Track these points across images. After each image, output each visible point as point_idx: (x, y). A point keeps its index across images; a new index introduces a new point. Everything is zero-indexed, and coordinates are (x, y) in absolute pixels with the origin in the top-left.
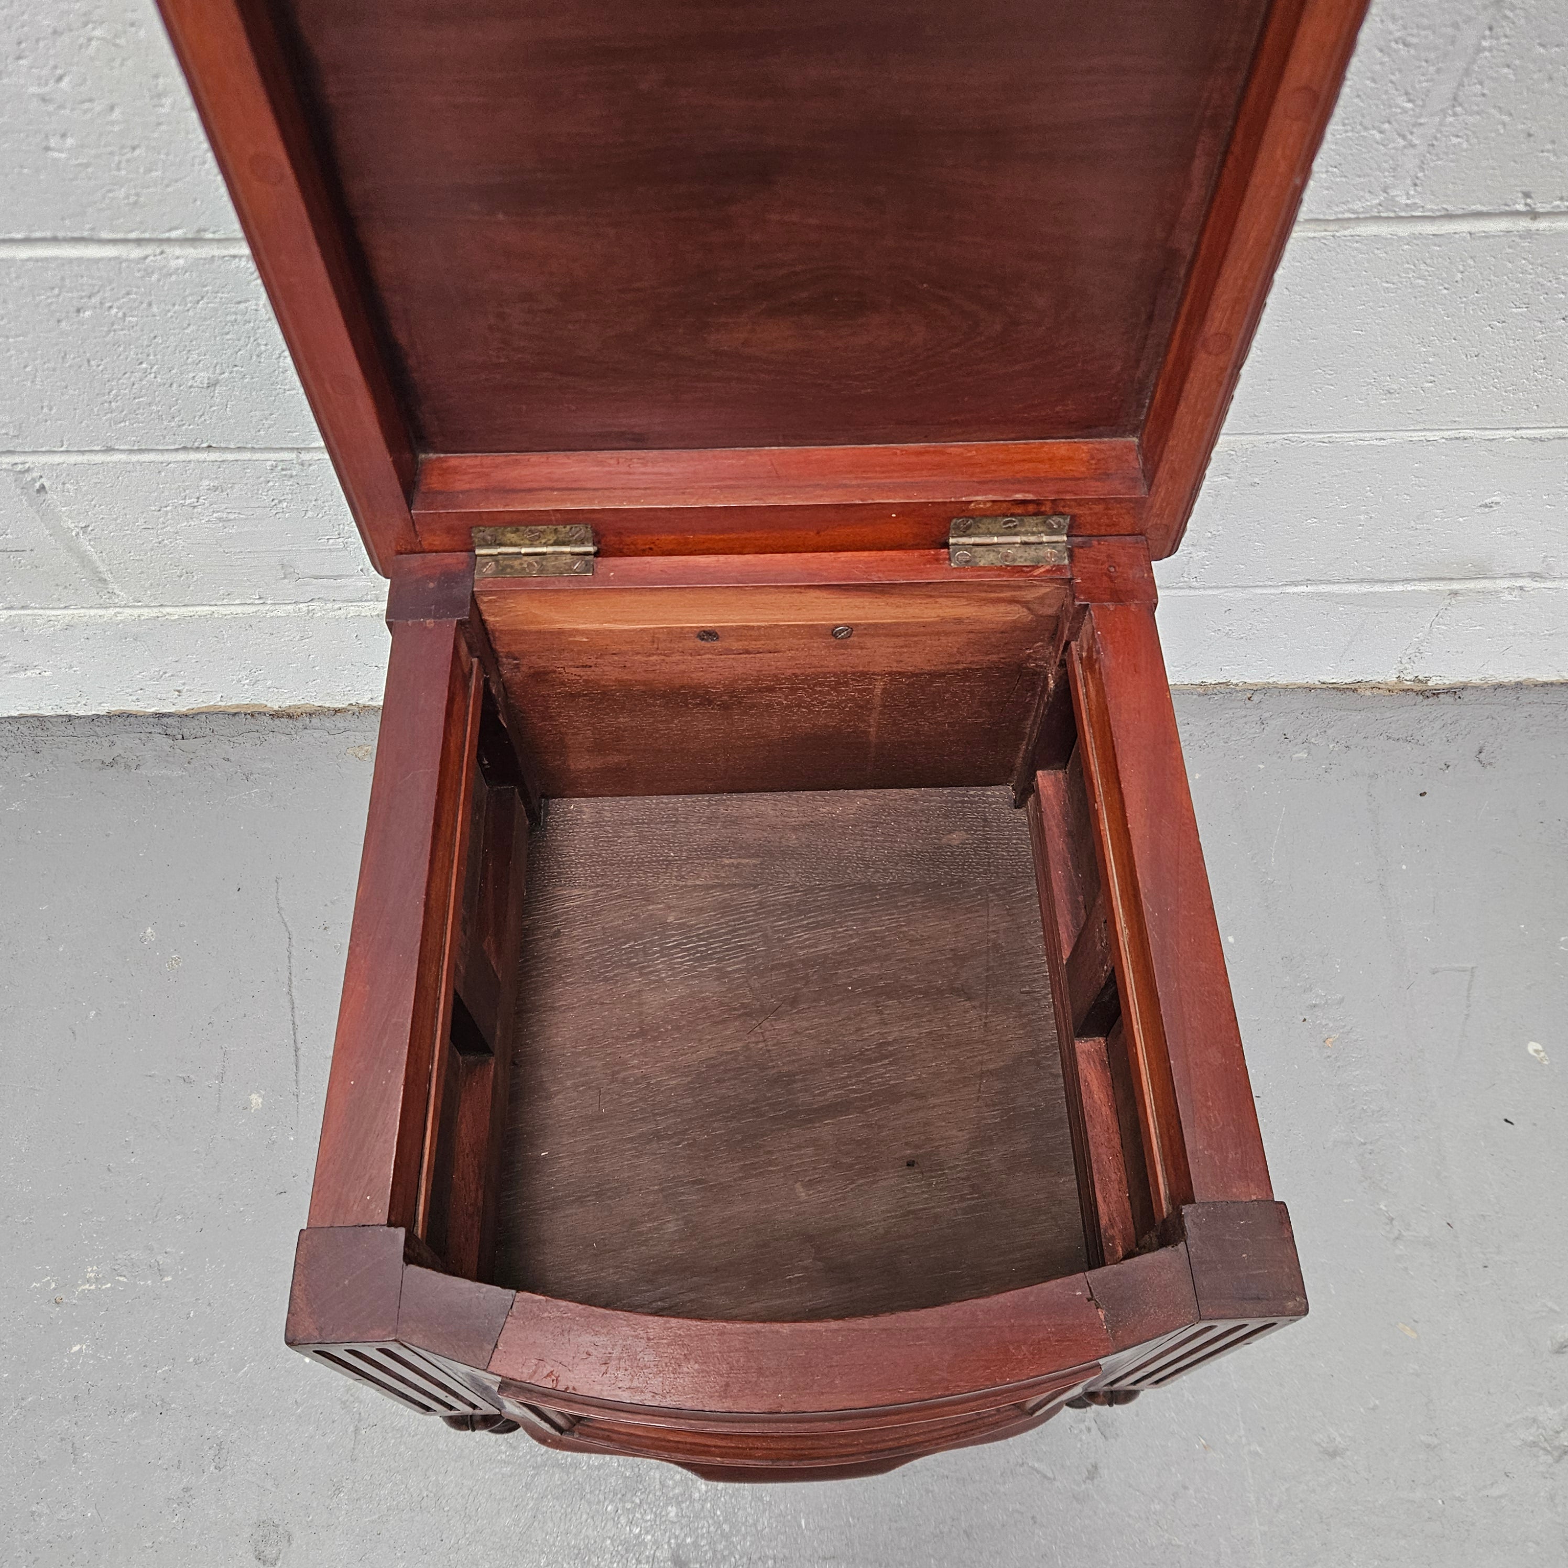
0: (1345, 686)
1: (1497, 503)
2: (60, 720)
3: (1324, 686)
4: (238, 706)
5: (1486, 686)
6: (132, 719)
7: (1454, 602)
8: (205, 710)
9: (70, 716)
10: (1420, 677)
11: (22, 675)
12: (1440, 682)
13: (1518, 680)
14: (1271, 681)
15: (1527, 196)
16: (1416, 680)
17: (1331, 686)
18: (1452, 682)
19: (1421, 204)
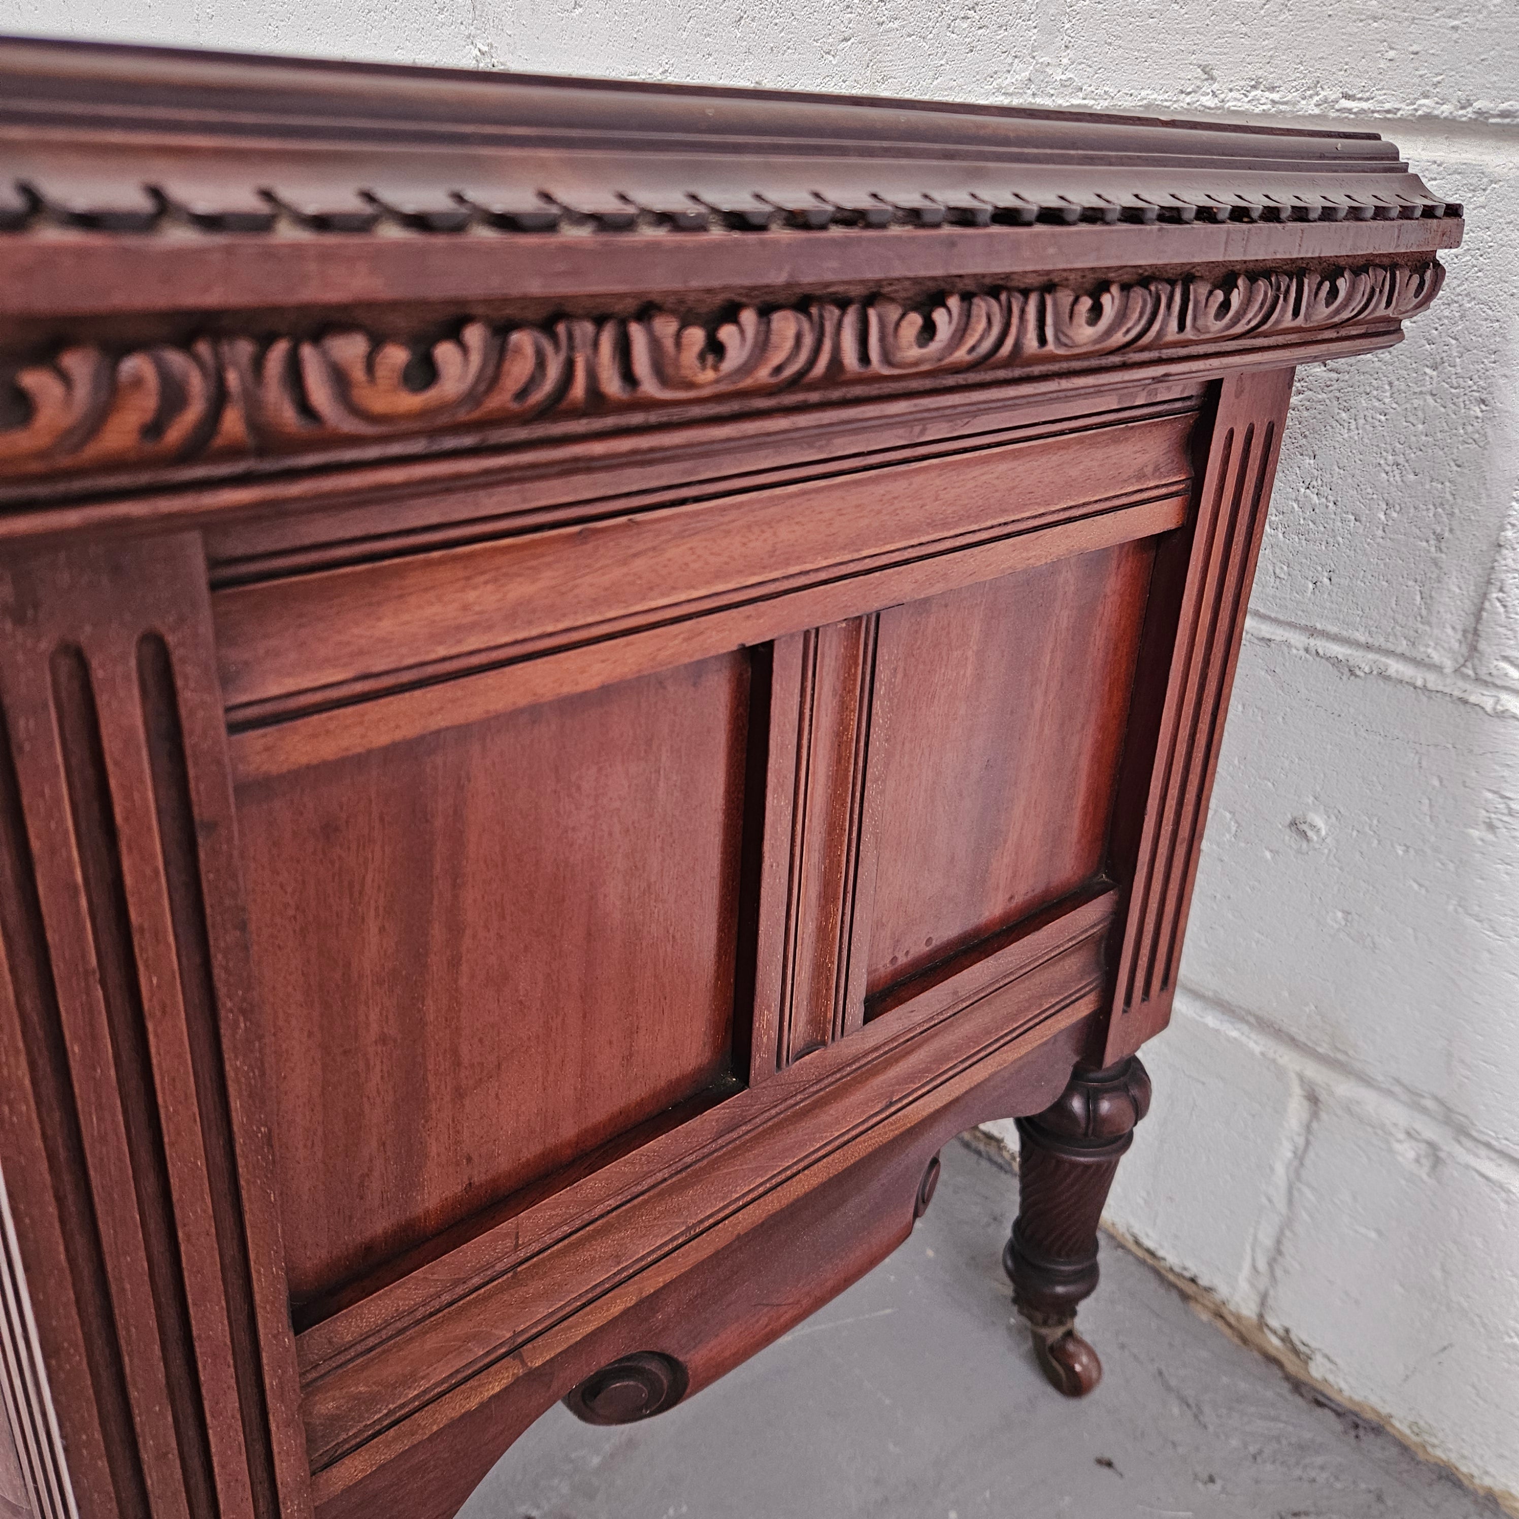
0: (1171, 1278)
3: (1140, 1253)
10: (1293, 1336)
12: (1331, 1378)
15: (1208, 74)
16: (1286, 1338)
17: (1150, 1261)
18: (1356, 1398)
19: (1078, 82)
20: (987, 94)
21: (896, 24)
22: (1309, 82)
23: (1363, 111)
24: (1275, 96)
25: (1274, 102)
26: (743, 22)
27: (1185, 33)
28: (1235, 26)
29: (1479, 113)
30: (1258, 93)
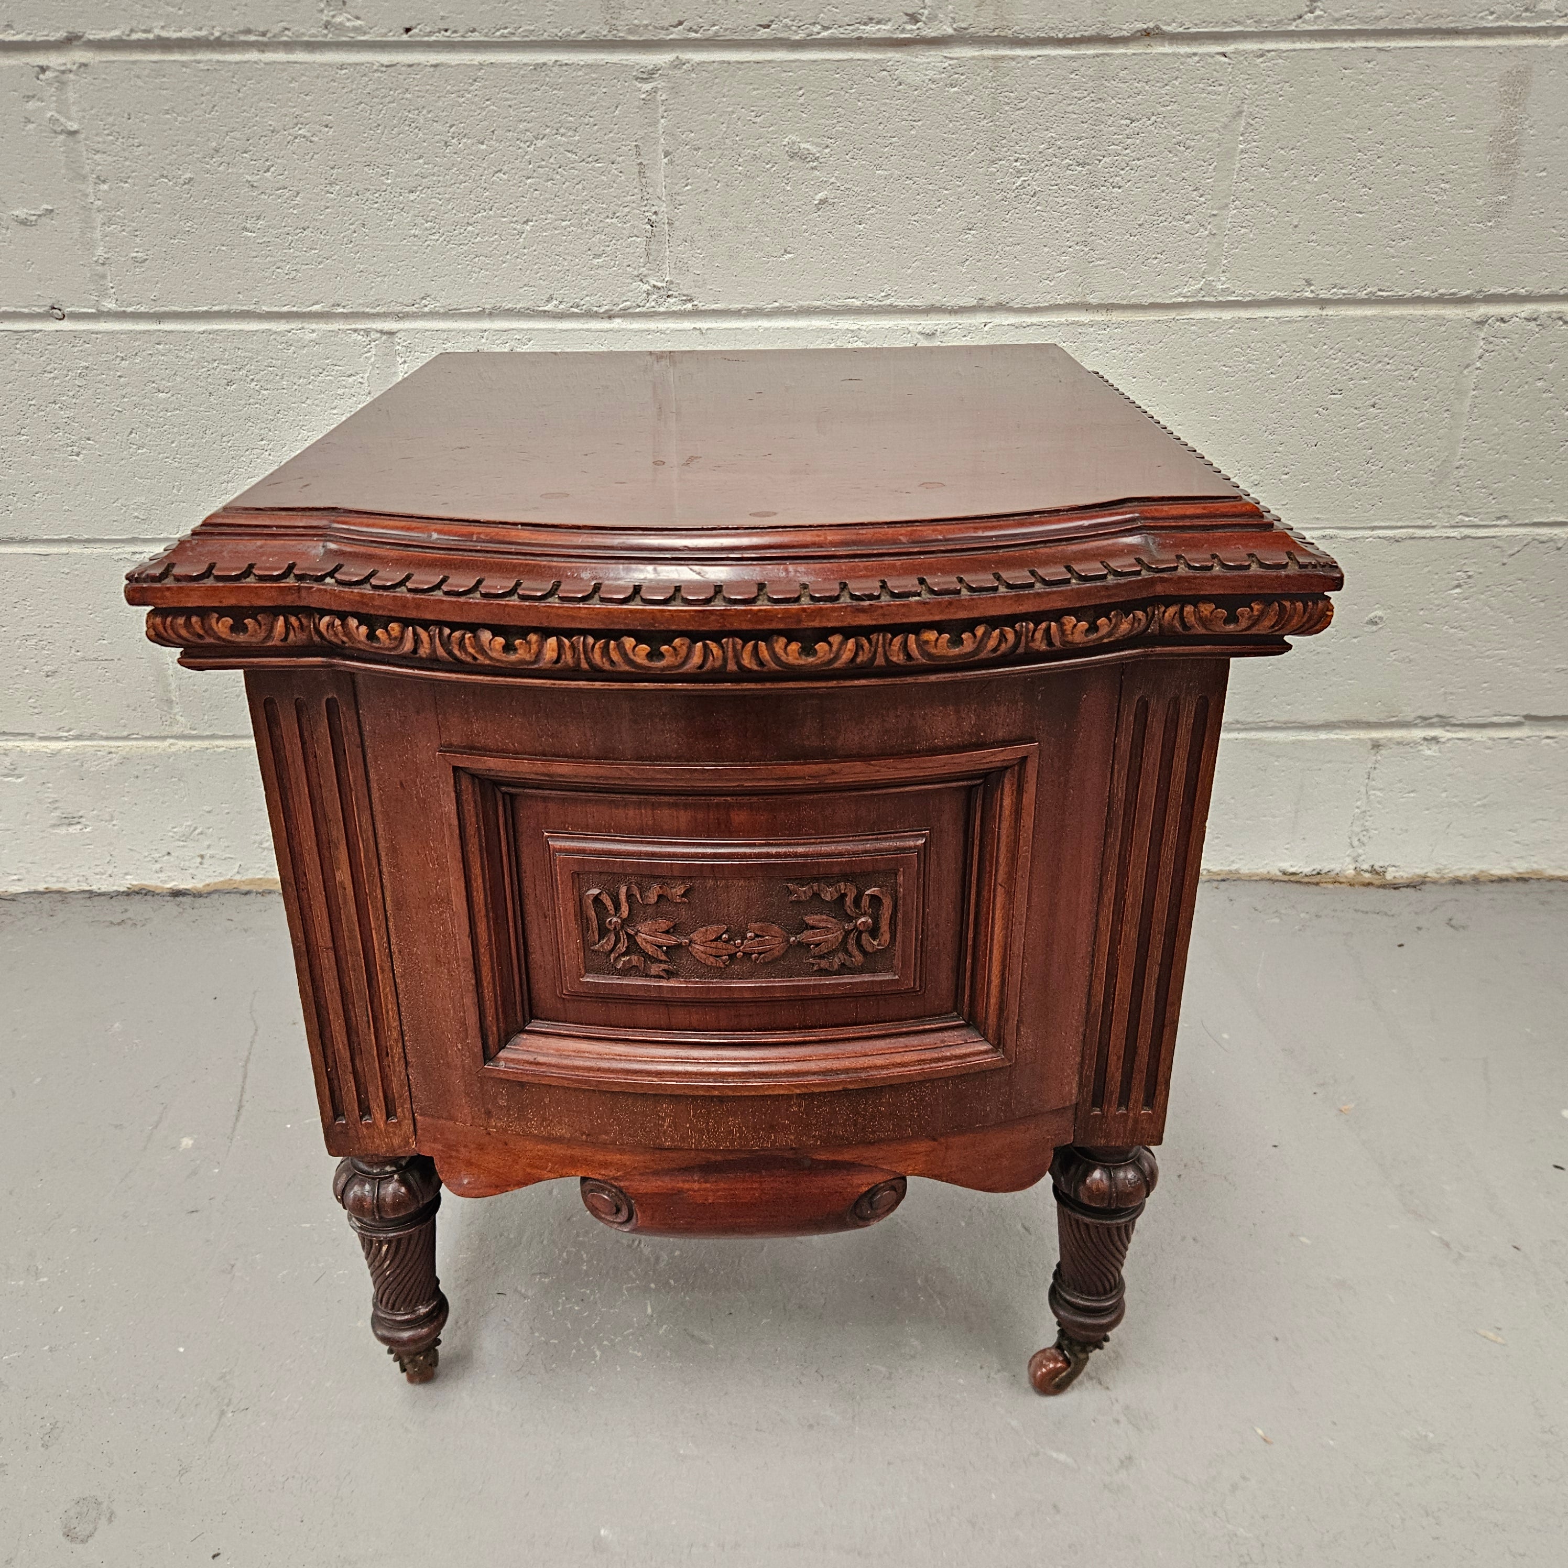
0: (1306, 880)
1: (1381, 618)
2: (83, 895)
3: (1286, 878)
4: (252, 882)
5: (1443, 881)
6: (149, 898)
7: (1379, 758)
8: (219, 887)
9: (90, 892)
10: (1376, 867)
11: (63, 831)
12: (1397, 875)
13: (1473, 872)
14: (1234, 867)
15: (1309, 283)
16: (1373, 871)
17: (1293, 878)
18: (1409, 876)
19: (1233, 289)
20: (1171, 297)
21: (1103, 262)
22: (1362, 284)
23: (1388, 296)
24: (1344, 291)
25: (1344, 294)
26: (967, 263)
27: (1296, 264)
28: (1323, 261)
29: (1441, 294)
30: (1335, 290)
